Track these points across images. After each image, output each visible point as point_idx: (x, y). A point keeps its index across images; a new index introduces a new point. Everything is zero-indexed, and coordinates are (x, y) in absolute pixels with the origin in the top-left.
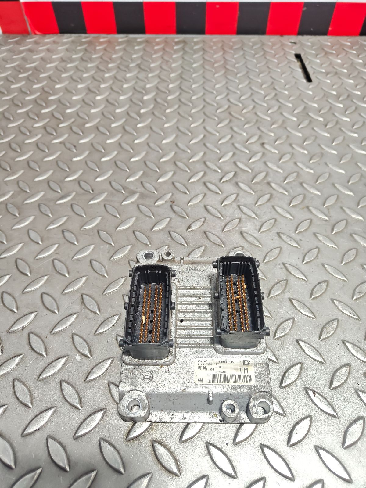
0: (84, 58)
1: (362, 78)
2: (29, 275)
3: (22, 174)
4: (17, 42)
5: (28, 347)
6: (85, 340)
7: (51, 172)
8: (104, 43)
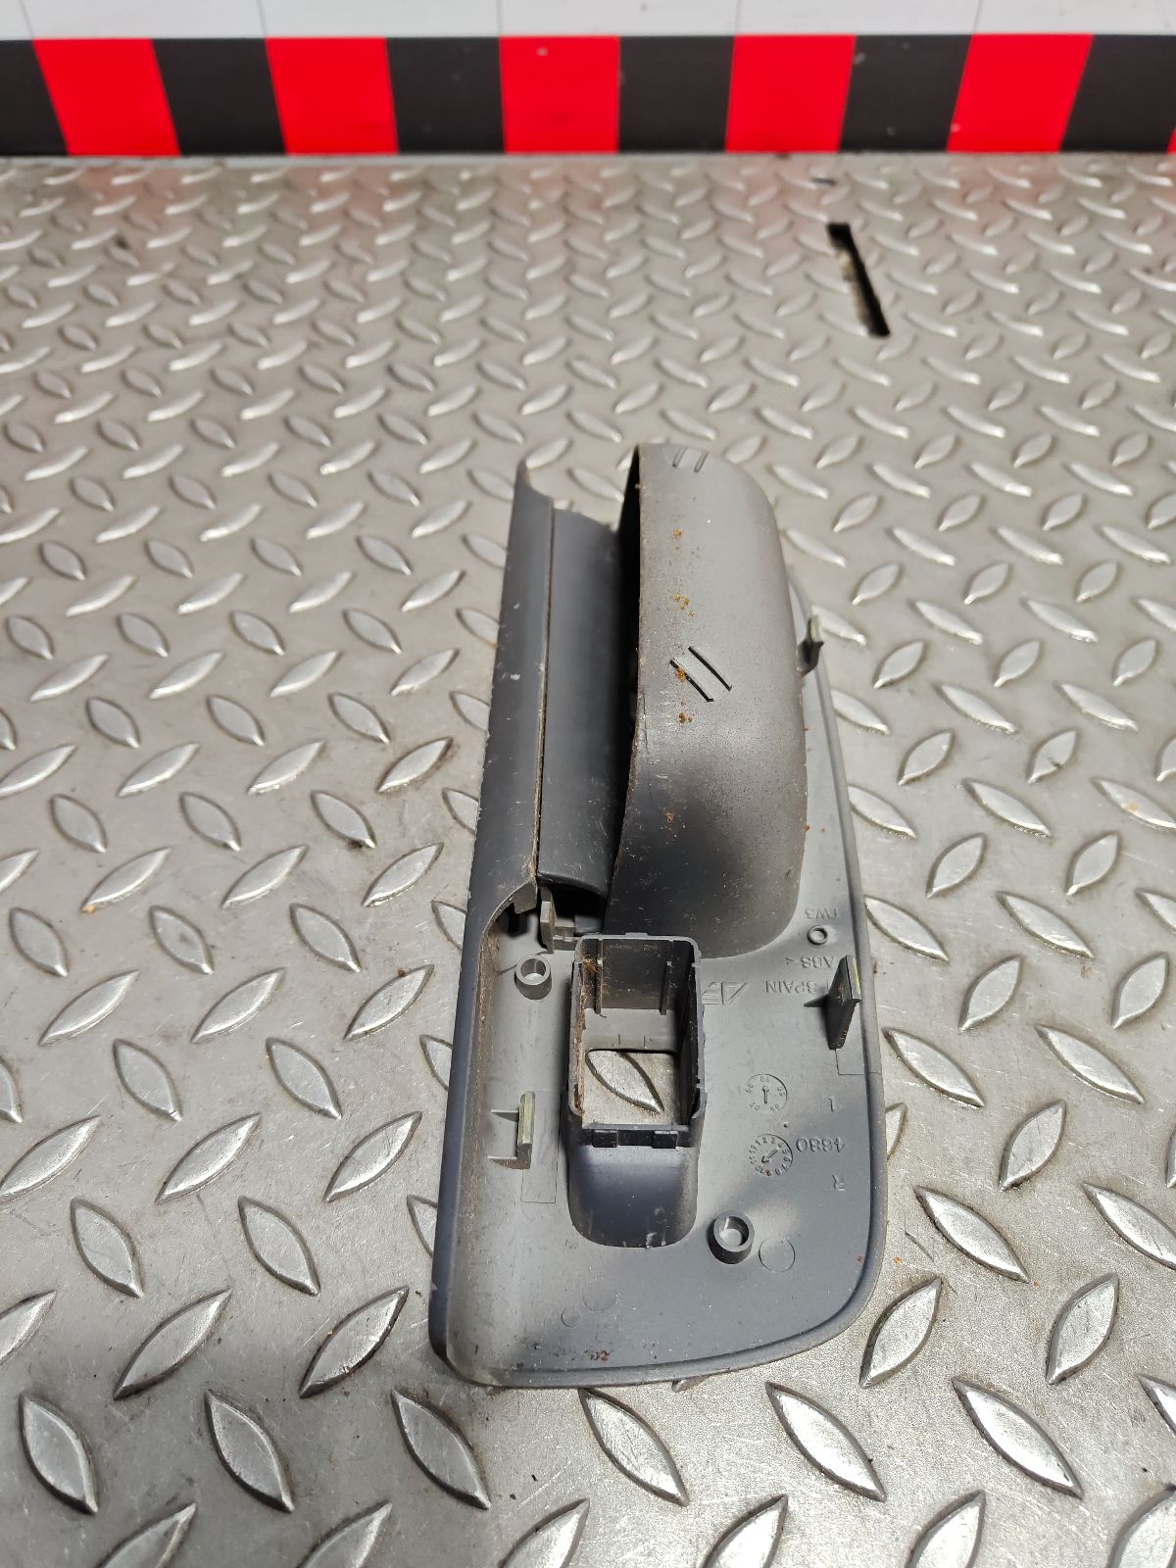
8: (123, 191)
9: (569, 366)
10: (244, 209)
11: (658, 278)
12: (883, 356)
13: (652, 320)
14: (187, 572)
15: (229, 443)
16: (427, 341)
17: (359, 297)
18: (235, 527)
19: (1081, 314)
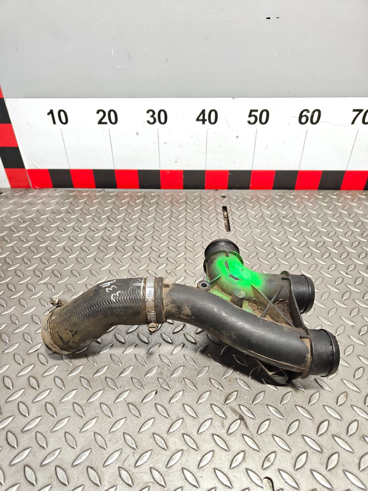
0: (69, 211)
1: (267, 227)
2: (11, 388)
3: (14, 309)
4: (20, 195)
5: (5, 442)
6: (44, 436)
7: (36, 307)
8: (85, 196)
9: (169, 237)
10: (108, 201)
11: (187, 218)
12: (228, 235)
13: (186, 227)
14: (98, 276)
15: (106, 251)
16: (144, 231)
17: (131, 222)
18: (106, 268)
19: (268, 227)
